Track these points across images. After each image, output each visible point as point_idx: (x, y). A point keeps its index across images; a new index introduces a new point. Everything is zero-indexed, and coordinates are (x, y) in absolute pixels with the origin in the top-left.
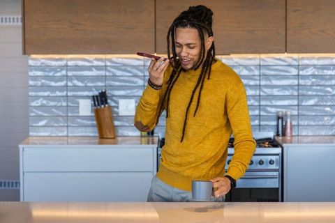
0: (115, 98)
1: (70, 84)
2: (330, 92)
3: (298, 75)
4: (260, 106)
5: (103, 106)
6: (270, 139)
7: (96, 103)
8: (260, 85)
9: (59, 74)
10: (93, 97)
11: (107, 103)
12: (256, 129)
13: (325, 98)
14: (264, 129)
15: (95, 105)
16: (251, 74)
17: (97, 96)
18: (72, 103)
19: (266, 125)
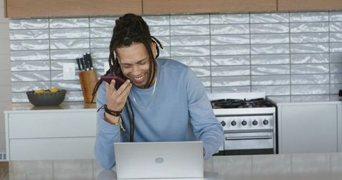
0: (100, 61)
1: (53, 47)
2: (322, 50)
3: (289, 33)
4: (251, 65)
5: (88, 69)
6: (262, 99)
7: (81, 66)
8: (250, 44)
9: (40, 37)
10: (78, 60)
11: (92, 66)
12: (248, 89)
13: (317, 55)
14: (256, 90)
15: (80, 69)
16: (242, 32)
17: (81, 59)
18: (56, 67)
19: (258, 85)
